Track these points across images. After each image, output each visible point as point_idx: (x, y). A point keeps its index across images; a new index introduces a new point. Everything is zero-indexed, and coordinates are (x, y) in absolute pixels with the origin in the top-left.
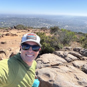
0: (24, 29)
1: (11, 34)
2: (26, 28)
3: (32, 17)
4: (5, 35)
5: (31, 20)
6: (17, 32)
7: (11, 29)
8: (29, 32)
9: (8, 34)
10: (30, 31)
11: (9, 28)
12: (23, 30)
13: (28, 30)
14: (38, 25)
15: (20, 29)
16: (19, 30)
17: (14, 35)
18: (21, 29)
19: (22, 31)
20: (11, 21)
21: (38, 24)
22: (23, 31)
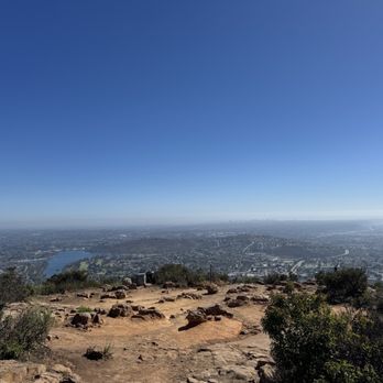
0: (191, 285)
1: (135, 309)
2: (197, 279)
3: (221, 234)
4: (107, 312)
5: (214, 243)
6: (160, 297)
7: (132, 287)
8: (214, 296)
9: (121, 306)
10: (215, 292)
11: (125, 283)
12: (184, 287)
13: (208, 288)
14: (247, 264)
15: (171, 286)
16: (169, 290)
17: (147, 313)
18: (177, 287)
19: (179, 292)
20: (134, 255)
21: (245, 263)
22: (185, 291)
